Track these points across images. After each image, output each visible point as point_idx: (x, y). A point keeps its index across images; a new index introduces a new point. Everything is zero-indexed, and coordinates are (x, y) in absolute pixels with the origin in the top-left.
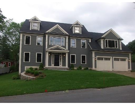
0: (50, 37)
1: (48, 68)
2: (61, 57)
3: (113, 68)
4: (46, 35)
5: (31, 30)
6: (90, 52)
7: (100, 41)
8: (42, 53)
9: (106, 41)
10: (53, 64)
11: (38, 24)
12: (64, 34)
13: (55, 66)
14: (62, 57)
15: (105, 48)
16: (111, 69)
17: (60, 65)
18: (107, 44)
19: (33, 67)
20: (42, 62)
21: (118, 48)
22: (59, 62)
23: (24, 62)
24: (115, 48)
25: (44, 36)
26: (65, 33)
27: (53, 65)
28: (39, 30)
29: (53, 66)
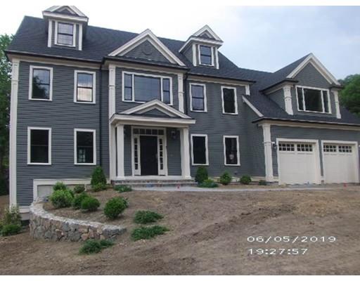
0: (123, 72)
1: (124, 181)
2: (161, 143)
3: (322, 174)
4: (108, 67)
5: (52, 47)
6: (254, 124)
7: (282, 89)
8: (94, 131)
9: (299, 90)
10: (136, 168)
11: (78, 26)
12: (170, 63)
13: (143, 174)
14: (165, 145)
15: (299, 114)
16: (316, 179)
17: (160, 172)
18: (302, 99)
19: (66, 182)
20: (95, 163)
21: (330, 112)
22: (157, 160)
23: (29, 163)
24: (324, 112)
25: (100, 70)
26: (172, 62)
27: (139, 171)
28: (80, 49)
29: (136, 175)
